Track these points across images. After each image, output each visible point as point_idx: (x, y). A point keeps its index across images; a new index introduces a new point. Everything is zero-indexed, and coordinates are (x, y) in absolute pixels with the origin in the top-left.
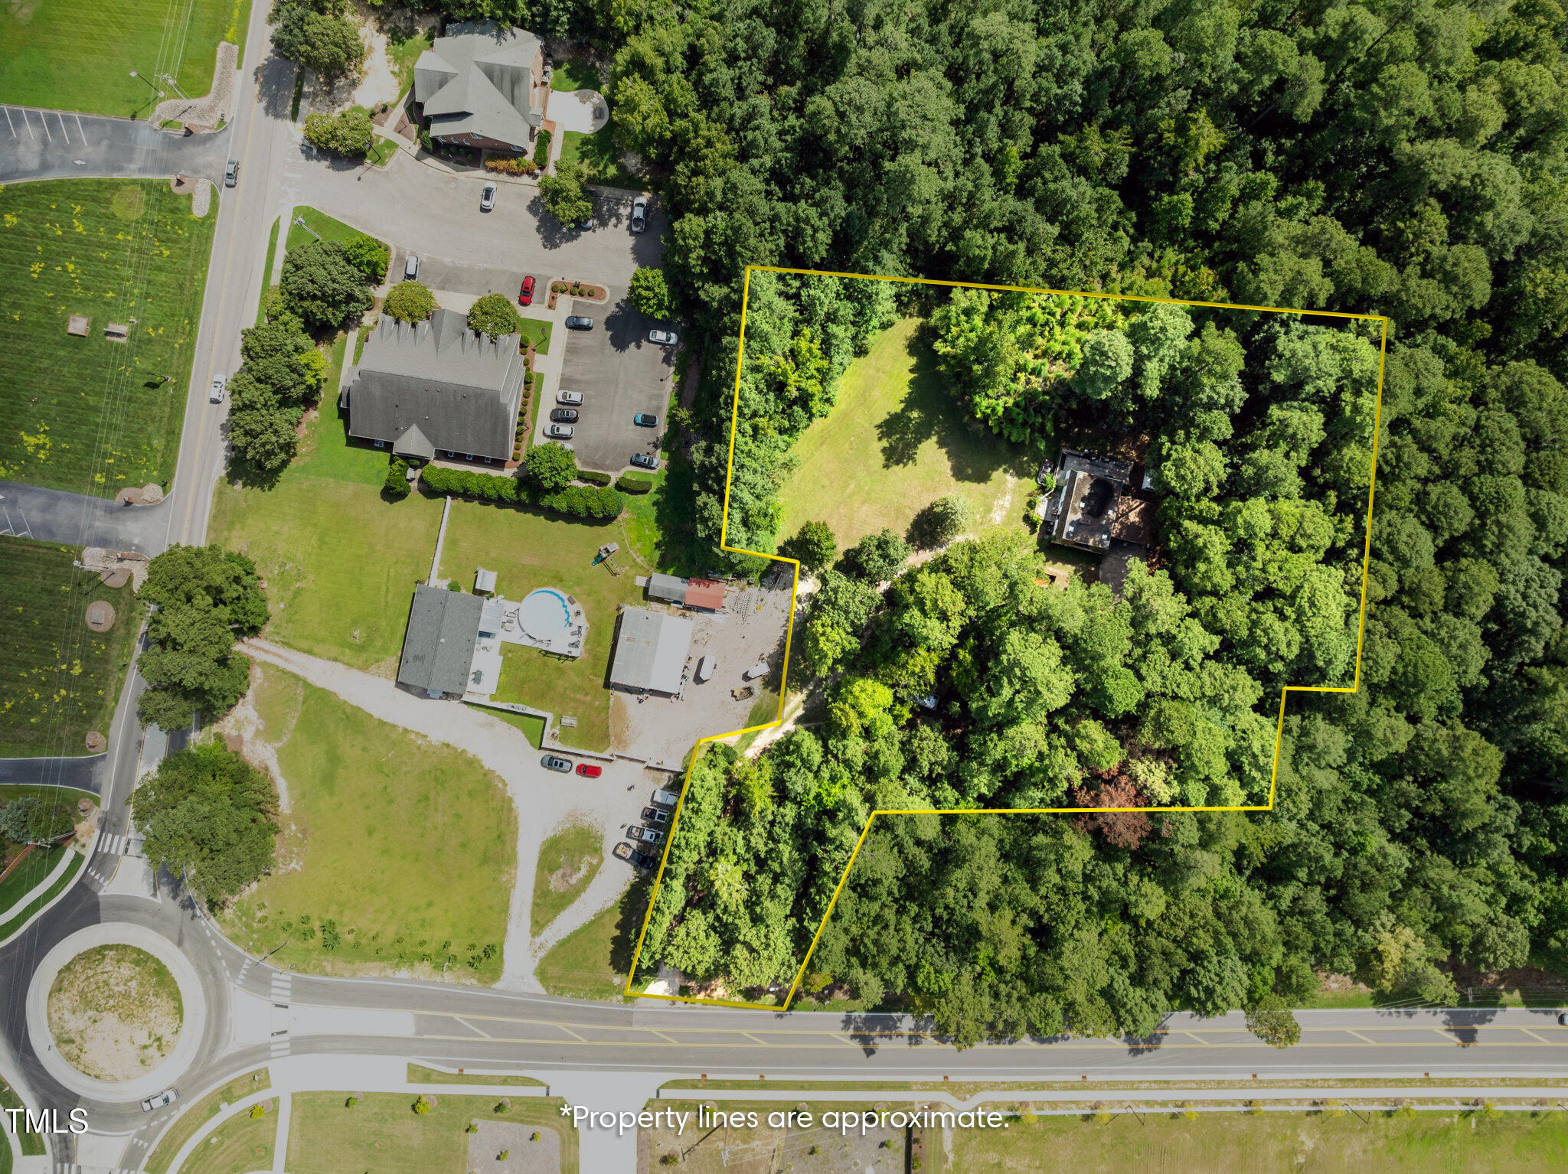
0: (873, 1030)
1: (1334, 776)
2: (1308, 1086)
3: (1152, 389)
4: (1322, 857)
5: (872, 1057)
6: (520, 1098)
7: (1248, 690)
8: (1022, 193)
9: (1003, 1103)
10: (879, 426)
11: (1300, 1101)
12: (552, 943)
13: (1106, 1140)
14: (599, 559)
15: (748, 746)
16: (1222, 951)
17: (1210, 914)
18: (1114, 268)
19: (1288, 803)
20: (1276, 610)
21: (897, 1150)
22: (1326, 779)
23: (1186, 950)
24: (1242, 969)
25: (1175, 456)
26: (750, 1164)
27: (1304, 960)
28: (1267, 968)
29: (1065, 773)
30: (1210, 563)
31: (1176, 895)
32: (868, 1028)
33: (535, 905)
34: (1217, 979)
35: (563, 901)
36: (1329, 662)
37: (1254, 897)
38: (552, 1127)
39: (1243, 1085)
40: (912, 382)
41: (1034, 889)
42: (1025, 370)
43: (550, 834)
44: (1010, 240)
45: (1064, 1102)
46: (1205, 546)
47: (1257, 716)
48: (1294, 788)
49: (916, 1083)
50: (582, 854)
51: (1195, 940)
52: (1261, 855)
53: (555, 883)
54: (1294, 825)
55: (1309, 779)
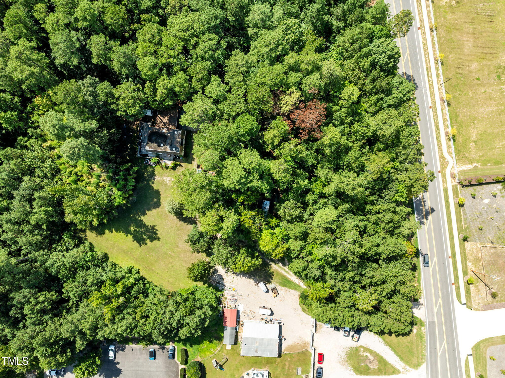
0: (422, 210)
1: (276, 8)
2: (420, 3)
3: (93, 124)
4: (317, 9)
5: (435, 209)
6: (475, 368)
7: (237, 58)
8: (11, 197)
9: (447, 144)
10: (140, 245)
11: (428, 6)
12: (402, 363)
13: (457, 94)
14: (221, 367)
15: (299, 286)
16: (369, 54)
17: (352, 61)
18: (45, 145)
19: (293, 29)
20: (194, 48)
21: (475, 190)
22: (278, 12)
23: (371, 71)
24: (377, 42)
25: (124, 108)
26: (490, 257)
27: (367, 12)
28: (375, 29)
29: (294, 148)
30: (174, 85)
31: (345, 79)
32: (422, 213)
33: (385, 374)
34: (384, 54)
35: (382, 361)
36: (216, 18)
37: (340, 40)
38: (486, 350)
39: (424, 33)
40: (117, 231)
41: (350, 148)
42: (99, 182)
43: (352, 372)
44: (35, 200)
45: (443, 115)
46: (166, 89)
47: (251, 49)
48: (285, 27)
49: (443, 186)
50: (359, 356)
51: (365, 67)
52: (319, 39)
53: (374, 366)
54: (303, 25)
55: (279, 20)
